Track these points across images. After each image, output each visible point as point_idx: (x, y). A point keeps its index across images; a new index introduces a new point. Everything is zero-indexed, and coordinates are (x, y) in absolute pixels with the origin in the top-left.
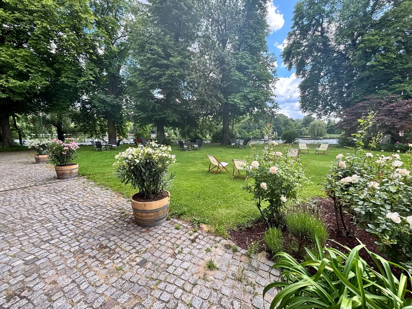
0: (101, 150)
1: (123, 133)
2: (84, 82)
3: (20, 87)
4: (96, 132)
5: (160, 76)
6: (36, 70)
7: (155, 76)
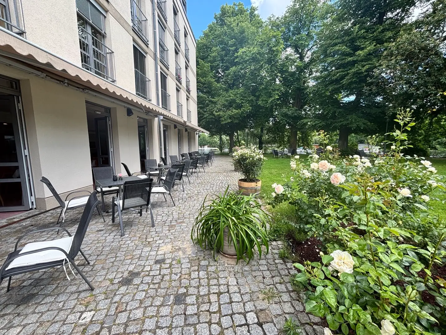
0: (278, 158)
1: (307, 143)
2: (271, 102)
3: (237, 113)
4: (284, 142)
5: (343, 78)
6: (246, 100)
7: (336, 79)
